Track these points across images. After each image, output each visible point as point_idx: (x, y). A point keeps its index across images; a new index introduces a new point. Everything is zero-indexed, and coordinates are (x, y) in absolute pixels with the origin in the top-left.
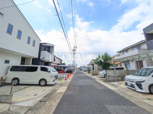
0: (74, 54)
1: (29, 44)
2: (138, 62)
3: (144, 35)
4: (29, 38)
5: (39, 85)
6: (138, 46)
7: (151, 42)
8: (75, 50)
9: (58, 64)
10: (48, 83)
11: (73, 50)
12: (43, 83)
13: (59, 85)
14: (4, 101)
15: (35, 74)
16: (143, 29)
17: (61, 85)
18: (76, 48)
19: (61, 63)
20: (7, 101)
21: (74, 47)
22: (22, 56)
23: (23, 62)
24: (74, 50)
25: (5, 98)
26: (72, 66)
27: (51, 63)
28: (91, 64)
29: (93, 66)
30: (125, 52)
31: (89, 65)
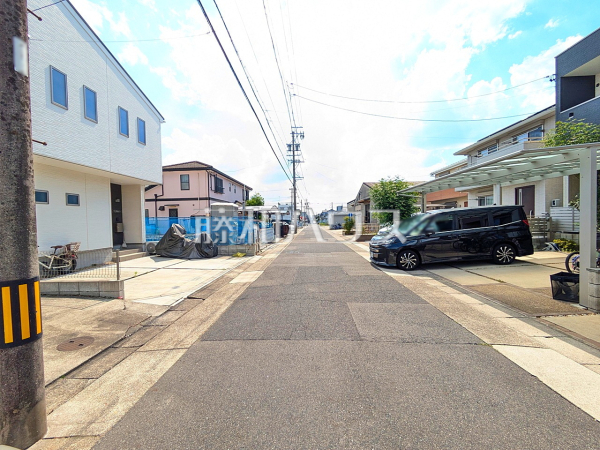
0: (294, 162)
1: (127, 135)
2: (520, 191)
3: (554, 83)
4: (123, 115)
6: (532, 127)
7: (571, 114)
8: (298, 146)
11: (289, 146)
14: (108, 294)
16: (556, 58)
17: (245, 268)
19: (246, 198)
20: (115, 294)
21: (293, 133)
22: (111, 179)
23: (118, 201)
24: (294, 147)
25: (109, 288)
26: (290, 208)
27: (209, 199)
28: (362, 200)
29: (367, 207)
30: (485, 153)
31: (353, 205)
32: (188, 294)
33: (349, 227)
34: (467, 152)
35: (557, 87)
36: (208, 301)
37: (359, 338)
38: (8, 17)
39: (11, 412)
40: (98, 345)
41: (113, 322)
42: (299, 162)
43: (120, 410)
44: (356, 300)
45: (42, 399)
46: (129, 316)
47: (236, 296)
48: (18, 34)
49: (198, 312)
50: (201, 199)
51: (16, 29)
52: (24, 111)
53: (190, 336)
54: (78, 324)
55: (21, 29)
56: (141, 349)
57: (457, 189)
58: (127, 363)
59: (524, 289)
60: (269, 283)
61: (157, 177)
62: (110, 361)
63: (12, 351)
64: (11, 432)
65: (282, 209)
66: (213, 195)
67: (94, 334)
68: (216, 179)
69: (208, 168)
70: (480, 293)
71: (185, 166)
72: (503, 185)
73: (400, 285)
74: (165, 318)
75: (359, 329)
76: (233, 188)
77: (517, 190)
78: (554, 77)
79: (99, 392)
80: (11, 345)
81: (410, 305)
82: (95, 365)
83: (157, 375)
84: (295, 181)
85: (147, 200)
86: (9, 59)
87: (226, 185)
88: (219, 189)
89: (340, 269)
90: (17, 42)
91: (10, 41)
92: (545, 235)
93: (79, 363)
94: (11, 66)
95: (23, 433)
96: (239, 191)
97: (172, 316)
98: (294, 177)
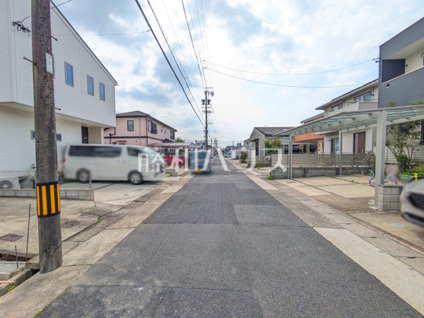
0: (206, 112)
1: (93, 94)
2: (357, 135)
4: (90, 80)
5: (129, 182)
6: (366, 92)
7: (388, 85)
8: (209, 101)
9: (166, 141)
10: (145, 179)
11: (203, 101)
12: (135, 178)
13: (167, 183)
14: (84, 198)
15: (119, 162)
16: (380, 47)
17: (171, 184)
18: (212, 94)
19: (173, 137)
20: (89, 198)
21: (206, 92)
22: (82, 124)
23: (86, 138)
24: (206, 102)
25: (85, 194)
26: (204, 144)
27: (147, 137)
28: (253, 139)
29: (257, 144)
30: (336, 108)
31: (247, 142)
32: (135, 199)
33: (244, 158)
34: (325, 108)
35: (380, 66)
36: (147, 203)
37: (237, 223)
38: (43, 43)
39: (46, 251)
40: (82, 225)
41: (89, 213)
42: (210, 112)
43: (100, 254)
44: (239, 203)
45: (61, 246)
46: (99, 211)
47: (164, 201)
48: (48, 52)
49: (141, 209)
50: (141, 137)
51: (47, 48)
52: (51, 93)
53: (137, 221)
54: (68, 214)
55: (49, 49)
56: (108, 228)
57: (317, 133)
58: (101, 234)
59: (345, 198)
60: (186, 193)
61: (112, 122)
62: (90, 234)
63: (47, 219)
64: (46, 261)
65: (198, 144)
66: (150, 135)
67: (79, 220)
68: (152, 124)
69: (146, 116)
70: (318, 200)
71: (131, 115)
72: (343, 131)
73: (269, 195)
74: (120, 212)
75: (238, 218)
76: (164, 130)
77: (354, 134)
78: (378, 60)
79: (88, 247)
80: (46, 216)
81: (272, 206)
82: (82, 235)
83: (119, 239)
84: (207, 125)
85: (105, 138)
86: (44, 66)
87: (159, 128)
88: (154, 131)
89: (233, 185)
90: (48, 55)
91: (45, 56)
92: (369, 164)
93: (73, 234)
94: (45, 69)
95: (52, 261)
96: (168, 132)
97: (125, 211)
98: (206, 123)
